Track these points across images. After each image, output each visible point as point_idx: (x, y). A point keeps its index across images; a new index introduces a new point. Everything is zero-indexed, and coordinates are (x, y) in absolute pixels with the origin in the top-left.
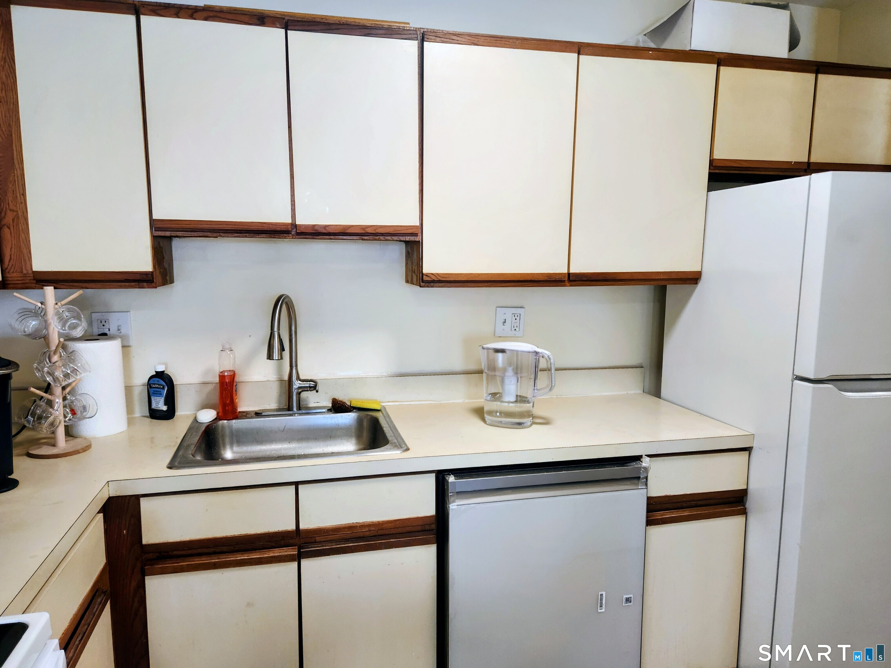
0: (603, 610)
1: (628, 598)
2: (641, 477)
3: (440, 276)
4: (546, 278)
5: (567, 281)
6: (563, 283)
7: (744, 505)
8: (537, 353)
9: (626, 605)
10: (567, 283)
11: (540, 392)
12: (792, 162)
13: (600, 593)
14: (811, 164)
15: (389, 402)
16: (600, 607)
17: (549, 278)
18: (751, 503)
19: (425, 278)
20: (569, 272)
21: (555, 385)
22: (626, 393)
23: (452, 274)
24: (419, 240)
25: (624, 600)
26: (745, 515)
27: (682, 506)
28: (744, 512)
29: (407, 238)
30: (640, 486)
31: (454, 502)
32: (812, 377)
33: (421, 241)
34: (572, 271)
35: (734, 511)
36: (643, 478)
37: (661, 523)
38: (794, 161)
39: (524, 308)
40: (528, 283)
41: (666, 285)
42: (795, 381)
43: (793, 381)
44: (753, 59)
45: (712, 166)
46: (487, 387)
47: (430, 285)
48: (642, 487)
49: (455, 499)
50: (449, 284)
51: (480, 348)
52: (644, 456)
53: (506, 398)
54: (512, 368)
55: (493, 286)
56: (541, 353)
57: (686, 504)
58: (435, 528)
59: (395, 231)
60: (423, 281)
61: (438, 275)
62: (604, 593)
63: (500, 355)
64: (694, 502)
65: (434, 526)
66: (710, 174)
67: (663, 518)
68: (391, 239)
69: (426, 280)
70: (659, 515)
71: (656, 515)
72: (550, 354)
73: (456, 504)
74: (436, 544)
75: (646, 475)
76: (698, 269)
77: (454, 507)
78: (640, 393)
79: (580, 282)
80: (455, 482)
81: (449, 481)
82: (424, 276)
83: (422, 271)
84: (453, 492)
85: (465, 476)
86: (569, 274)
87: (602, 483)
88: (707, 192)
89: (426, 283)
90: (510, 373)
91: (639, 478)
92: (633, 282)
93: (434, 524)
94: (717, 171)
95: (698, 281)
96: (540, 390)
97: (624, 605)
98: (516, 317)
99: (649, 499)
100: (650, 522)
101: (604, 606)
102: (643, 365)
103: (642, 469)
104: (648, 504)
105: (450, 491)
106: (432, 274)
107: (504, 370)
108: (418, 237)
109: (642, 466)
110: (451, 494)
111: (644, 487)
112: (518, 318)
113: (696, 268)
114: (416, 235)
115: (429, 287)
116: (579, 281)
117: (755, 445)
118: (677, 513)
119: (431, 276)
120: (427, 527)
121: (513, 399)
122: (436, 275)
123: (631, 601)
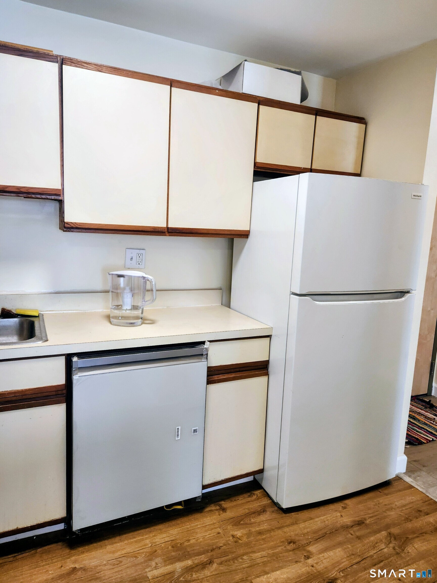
0: (179, 438)
1: (195, 430)
2: (204, 354)
3: (77, 225)
4: (152, 230)
5: (167, 233)
6: (164, 234)
7: (267, 370)
8: (144, 278)
9: (193, 434)
10: (167, 234)
11: (147, 303)
12: (302, 168)
13: (177, 428)
14: (312, 170)
15: (47, 311)
16: (177, 436)
17: (154, 230)
18: (271, 368)
19: (66, 225)
20: (167, 227)
21: (156, 298)
22: (211, 305)
23: (86, 224)
24: (62, 199)
25: (193, 431)
26: (268, 376)
27: (231, 371)
28: (267, 374)
29: (53, 197)
30: (203, 360)
31: (77, 374)
32: (298, 293)
33: (63, 200)
34: (170, 226)
35: (261, 373)
36: (205, 355)
37: (217, 382)
38: (303, 167)
39: (145, 250)
40: (140, 232)
41: (234, 238)
42: (291, 295)
43: (290, 295)
44: (280, 103)
45: (256, 166)
46: (112, 302)
47: (71, 230)
48: (204, 361)
49: (77, 373)
50: (84, 230)
51: (108, 274)
52: (206, 341)
53: (125, 308)
54: (129, 287)
55: (117, 233)
56: (147, 278)
57: (233, 370)
58: (65, 393)
59: (42, 192)
60: (65, 228)
61: (76, 224)
62: (180, 428)
63: (122, 279)
64: (238, 369)
65: (64, 392)
66: (254, 171)
67: (218, 379)
68: (41, 197)
69: (67, 226)
70: (216, 377)
71: (213, 377)
72: (153, 278)
73: (78, 376)
74: (66, 403)
75: (207, 353)
76: (247, 229)
77: (76, 378)
78: (219, 305)
79: (175, 234)
80: (78, 361)
81: (73, 361)
82: (65, 224)
83: (64, 221)
84: (76, 368)
85: (85, 357)
86: (168, 228)
87: (179, 359)
88: (253, 182)
89: (67, 229)
90: (128, 290)
91: (202, 355)
92: (209, 235)
93: (64, 390)
94: (259, 170)
95: (248, 236)
96: (147, 301)
97: (192, 434)
98: (139, 256)
99: (209, 368)
100: (209, 382)
101: (179, 436)
102: (222, 288)
103: (204, 349)
104: (208, 371)
105: (73, 367)
106: (71, 223)
107: (124, 289)
108: (61, 197)
109: (204, 347)
110: (74, 369)
111: (206, 360)
112: (141, 257)
113: (246, 228)
114: (59, 195)
115: (69, 232)
116: (175, 232)
117: (273, 334)
118: (228, 376)
119: (71, 224)
120: (60, 392)
121: (129, 308)
122: (75, 224)
123: (197, 431)
